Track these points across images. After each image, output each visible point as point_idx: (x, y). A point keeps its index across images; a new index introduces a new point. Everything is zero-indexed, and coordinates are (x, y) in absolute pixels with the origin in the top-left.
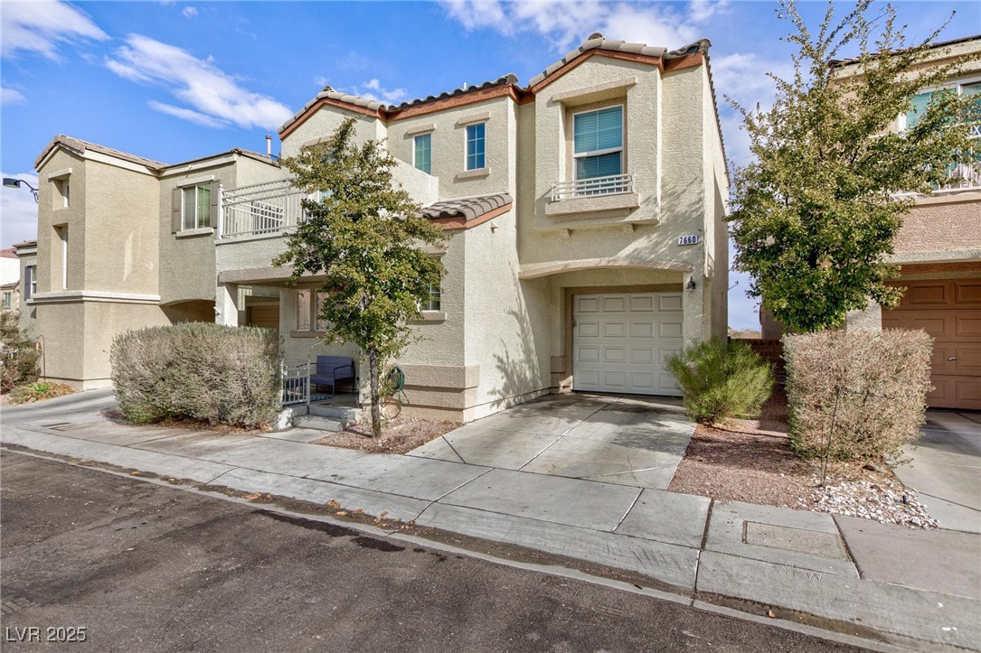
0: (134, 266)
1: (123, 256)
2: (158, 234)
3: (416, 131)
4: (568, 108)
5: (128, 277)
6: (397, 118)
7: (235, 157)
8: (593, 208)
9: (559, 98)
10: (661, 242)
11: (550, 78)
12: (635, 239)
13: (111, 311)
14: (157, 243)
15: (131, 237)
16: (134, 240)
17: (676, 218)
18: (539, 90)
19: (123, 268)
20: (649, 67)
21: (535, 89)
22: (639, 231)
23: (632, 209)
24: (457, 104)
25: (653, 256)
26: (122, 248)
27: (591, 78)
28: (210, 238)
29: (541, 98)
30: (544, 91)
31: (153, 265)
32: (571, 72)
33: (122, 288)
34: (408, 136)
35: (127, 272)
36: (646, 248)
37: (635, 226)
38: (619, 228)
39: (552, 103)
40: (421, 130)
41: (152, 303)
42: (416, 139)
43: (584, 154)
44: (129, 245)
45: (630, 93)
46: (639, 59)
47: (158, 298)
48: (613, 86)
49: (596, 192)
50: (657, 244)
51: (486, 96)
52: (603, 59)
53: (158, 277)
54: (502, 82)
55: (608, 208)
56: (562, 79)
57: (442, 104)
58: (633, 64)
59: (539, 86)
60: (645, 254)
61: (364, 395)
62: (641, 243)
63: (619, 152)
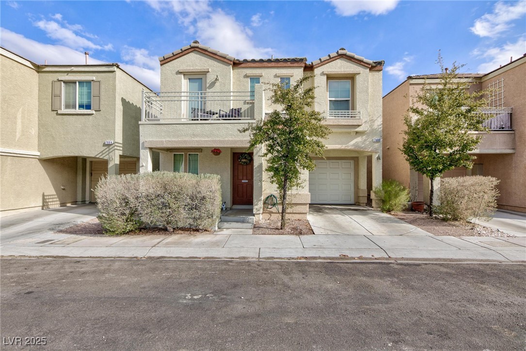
0: (23, 131)
1: (15, 123)
2: (37, 110)
3: (252, 75)
4: (330, 77)
5: (19, 139)
6: (240, 66)
7: (115, 68)
8: (343, 124)
9: (327, 73)
10: (367, 140)
11: (322, 63)
12: (355, 138)
13: (9, 162)
14: (37, 116)
15: (21, 110)
16: (22, 113)
17: (373, 130)
18: (316, 68)
19: (16, 132)
20: (365, 67)
21: (315, 67)
22: (357, 134)
23: (359, 126)
24: (276, 66)
25: (363, 145)
26: (15, 118)
27: (340, 67)
28: (91, 117)
29: (317, 71)
30: (319, 68)
31: (34, 131)
32: (332, 62)
33: (15, 146)
34: (246, 76)
35: (18, 135)
36: (361, 142)
37: (357, 133)
38: (349, 133)
39: (323, 74)
40: (255, 75)
41: (33, 157)
42: (250, 78)
43: (334, 99)
44: (19, 116)
45: (357, 77)
46: (362, 63)
47: (39, 154)
48: (351, 72)
49: (338, 117)
50: (365, 140)
51: (292, 65)
52: (346, 60)
53: (37, 139)
54: (302, 60)
55: (350, 124)
56: (327, 64)
57: (267, 64)
58: (359, 65)
59: (317, 66)
60: (360, 144)
61: (257, 209)
62: (359, 140)
63: (348, 100)
